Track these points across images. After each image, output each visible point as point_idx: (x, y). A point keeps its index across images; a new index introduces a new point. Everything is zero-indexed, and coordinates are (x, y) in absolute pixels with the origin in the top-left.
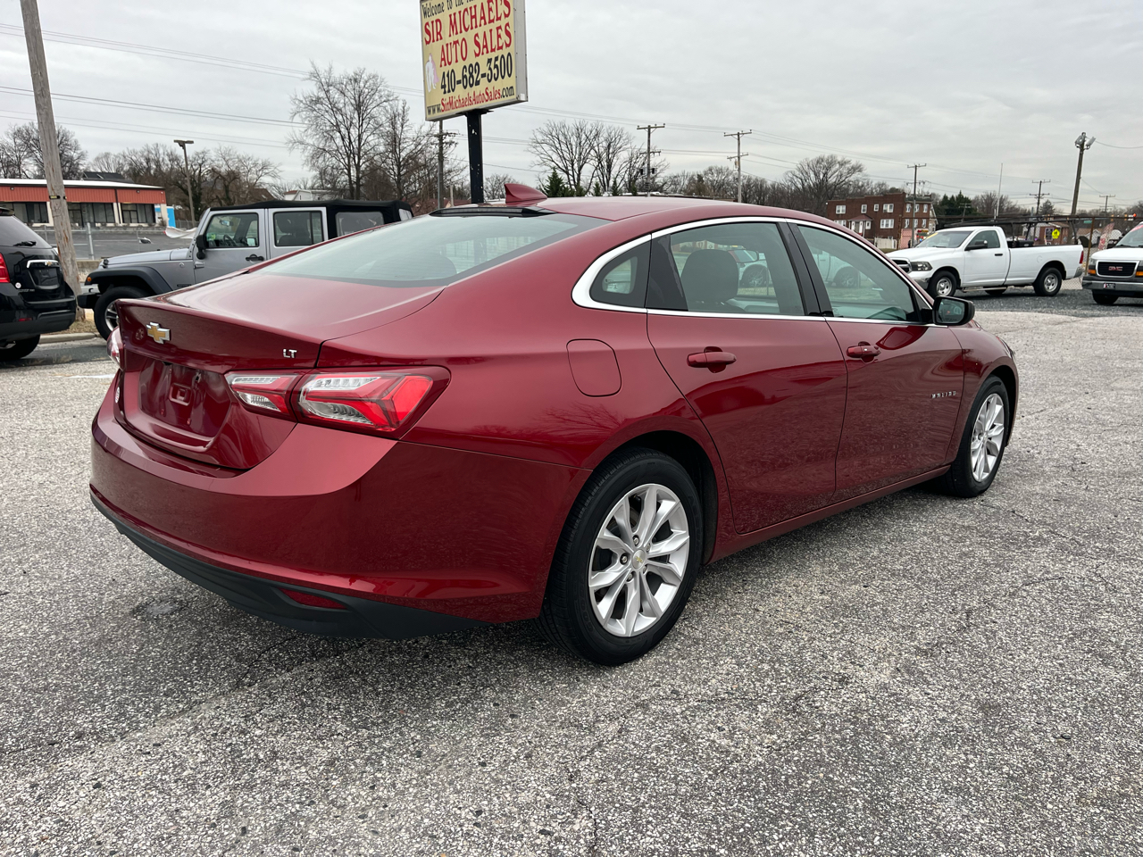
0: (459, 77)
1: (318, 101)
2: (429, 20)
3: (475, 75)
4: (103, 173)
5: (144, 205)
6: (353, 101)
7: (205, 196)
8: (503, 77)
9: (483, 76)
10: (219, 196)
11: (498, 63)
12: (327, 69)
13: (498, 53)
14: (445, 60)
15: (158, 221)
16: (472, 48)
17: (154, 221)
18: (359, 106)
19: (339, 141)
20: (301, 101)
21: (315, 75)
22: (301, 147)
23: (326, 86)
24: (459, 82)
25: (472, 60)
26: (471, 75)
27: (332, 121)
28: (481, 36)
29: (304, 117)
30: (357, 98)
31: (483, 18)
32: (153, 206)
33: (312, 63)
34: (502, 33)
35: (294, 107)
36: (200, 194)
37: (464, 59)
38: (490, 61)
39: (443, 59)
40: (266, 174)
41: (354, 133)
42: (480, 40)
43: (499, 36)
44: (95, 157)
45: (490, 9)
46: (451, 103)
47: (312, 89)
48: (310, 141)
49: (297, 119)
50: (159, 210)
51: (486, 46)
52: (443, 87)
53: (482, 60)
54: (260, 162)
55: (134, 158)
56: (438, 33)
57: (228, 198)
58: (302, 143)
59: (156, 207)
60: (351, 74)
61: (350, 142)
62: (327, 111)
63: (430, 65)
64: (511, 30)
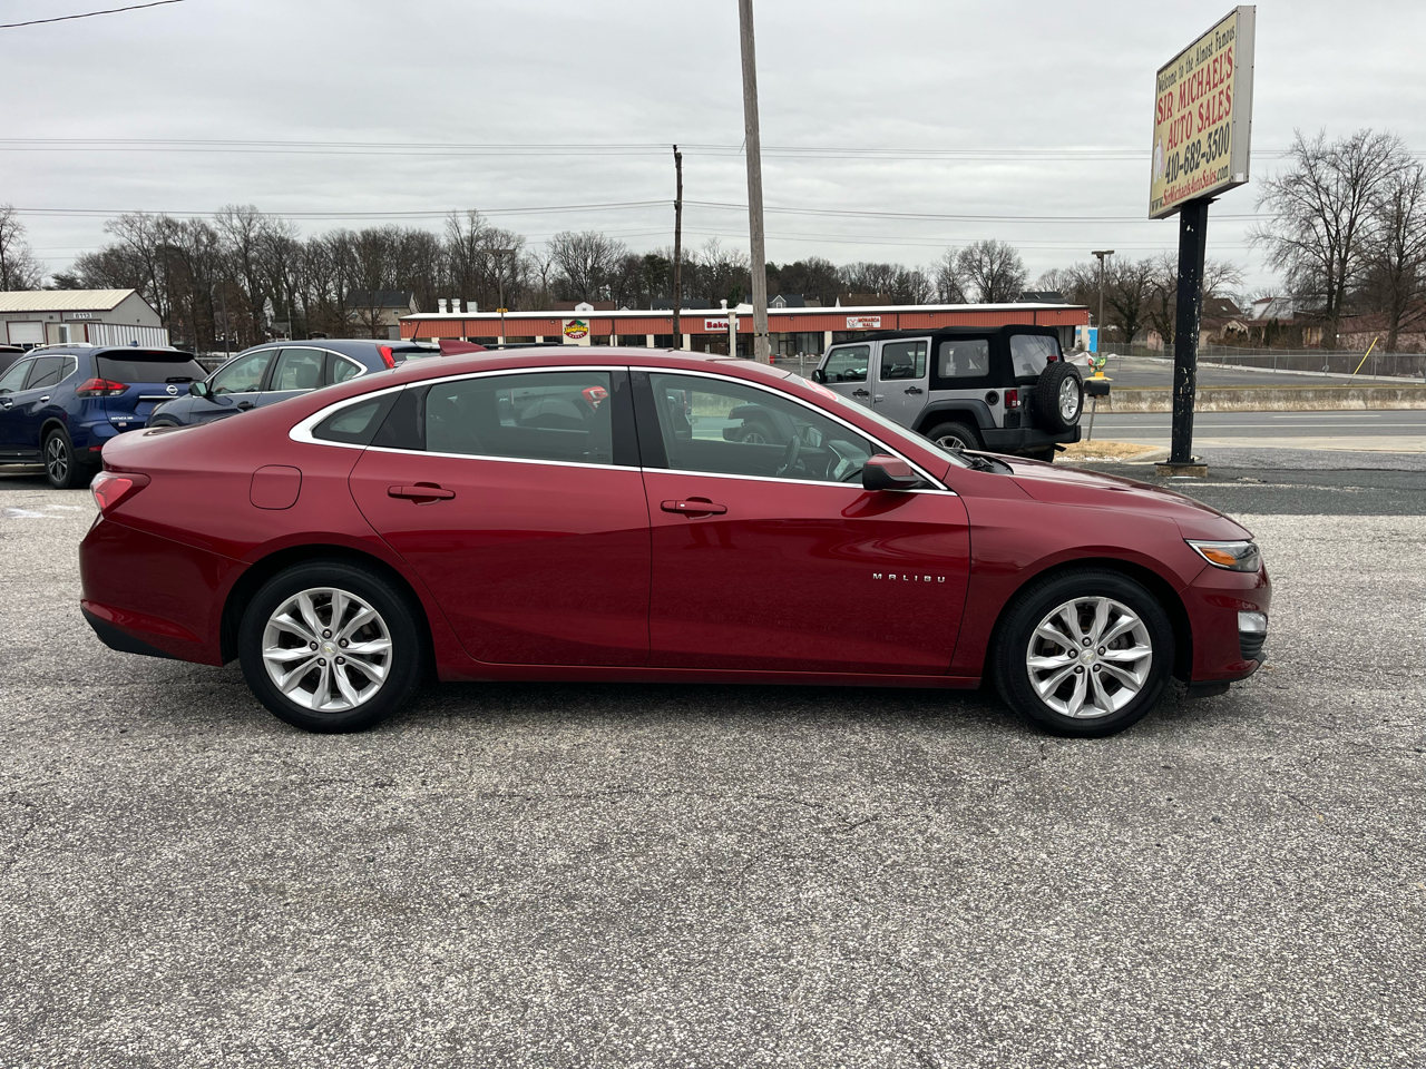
0: (1182, 162)
1: (1299, 180)
2: (1162, 95)
3: (1196, 156)
4: (1040, 293)
5: (1065, 327)
6: (1348, 175)
7: (1142, 313)
8: (1220, 155)
9: (1203, 155)
10: (1155, 313)
11: (1217, 137)
12: (1317, 137)
13: (1219, 124)
14: (1173, 143)
15: (1077, 344)
16: (1197, 121)
17: (1073, 345)
18: (1354, 182)
19: (1321, 230)
20: (1274, 184)
21: (1299, 149)
22: (1265, 243)
23: (1311, 160)
24: (1181, 167)
25: (1195, 137)
26: (1193, 158)
27: (1314, 204)
28: (1205, 106)
29: (1273, 203)
30: (1354, 171)
31: (1208, 83)
32: (1074, 327)
33: (1297, 133)
34: (1224, 98)
35: (1262, 193)
36: (1137, 310)
37: (1188, 137)
38: (1210, 135)
39: (1170, 141)
40: (1223, 280)
41: (1345, 217)
42: (1204, 112)
43: (1221, 103)
44: (1041, 275)
45: (1215, 71)
46: (1171, 195)
47: (1294, 166)
48: (1278, 233)
49: (1264, 208)
50: (1080, 332)
51: (1208, 118)
52: (1168, 175)
53: (1203, 136)
54: (1218, 266)
55: (1082, 274)
56: (1170, 110)
57: (1165, 314)
58: (1265, 237)
59: (1077, 328)
60: (1349, 140)
61: (1338, 232)
62: (1308, 192)
63: (1159, 149)
64: (1231, 94)
